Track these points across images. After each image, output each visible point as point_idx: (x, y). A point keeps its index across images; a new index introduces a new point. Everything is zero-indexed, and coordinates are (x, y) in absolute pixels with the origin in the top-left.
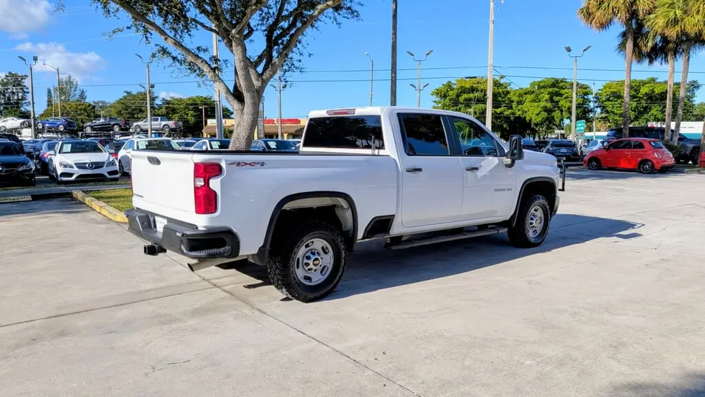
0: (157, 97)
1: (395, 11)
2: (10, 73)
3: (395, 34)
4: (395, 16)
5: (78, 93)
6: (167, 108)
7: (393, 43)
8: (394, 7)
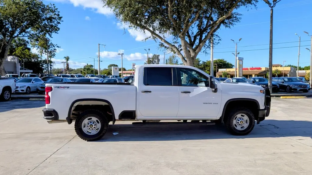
0: (200, 61)
1: (272, 14)
2: (154, 54)
3: (272, 25)
4: (272, 17)
5: (176, 60)
6: (204, 65)
7: (271, 30)
8: (271, 12)
